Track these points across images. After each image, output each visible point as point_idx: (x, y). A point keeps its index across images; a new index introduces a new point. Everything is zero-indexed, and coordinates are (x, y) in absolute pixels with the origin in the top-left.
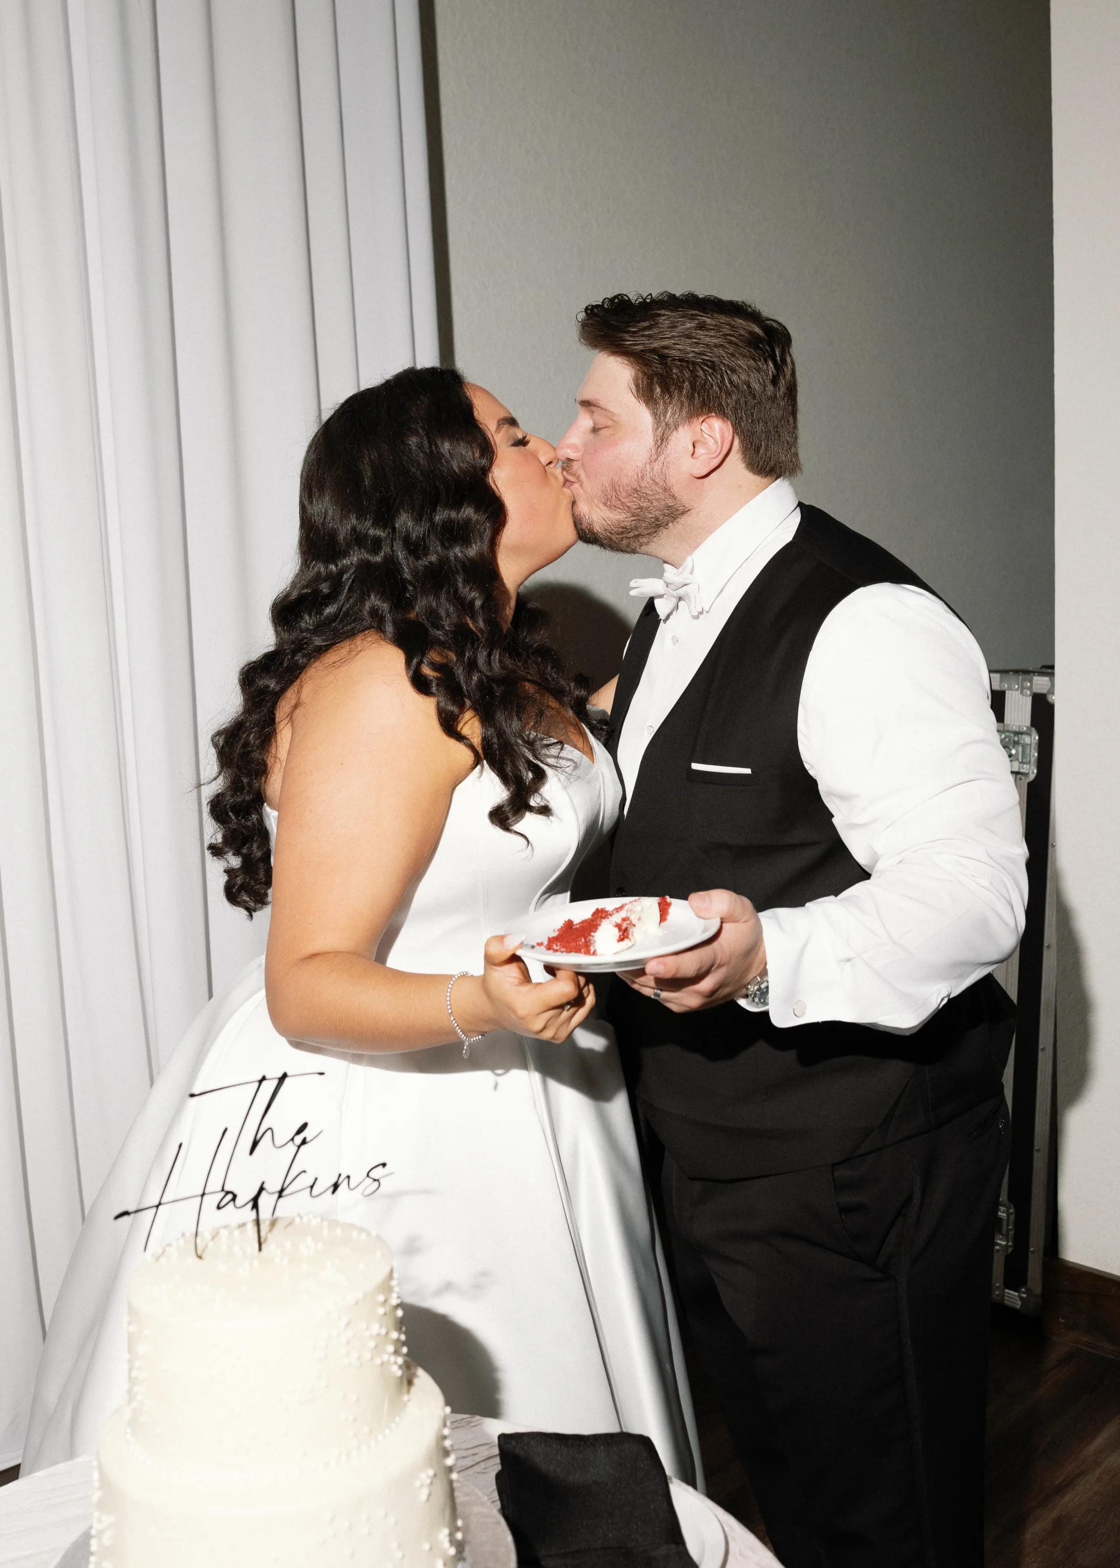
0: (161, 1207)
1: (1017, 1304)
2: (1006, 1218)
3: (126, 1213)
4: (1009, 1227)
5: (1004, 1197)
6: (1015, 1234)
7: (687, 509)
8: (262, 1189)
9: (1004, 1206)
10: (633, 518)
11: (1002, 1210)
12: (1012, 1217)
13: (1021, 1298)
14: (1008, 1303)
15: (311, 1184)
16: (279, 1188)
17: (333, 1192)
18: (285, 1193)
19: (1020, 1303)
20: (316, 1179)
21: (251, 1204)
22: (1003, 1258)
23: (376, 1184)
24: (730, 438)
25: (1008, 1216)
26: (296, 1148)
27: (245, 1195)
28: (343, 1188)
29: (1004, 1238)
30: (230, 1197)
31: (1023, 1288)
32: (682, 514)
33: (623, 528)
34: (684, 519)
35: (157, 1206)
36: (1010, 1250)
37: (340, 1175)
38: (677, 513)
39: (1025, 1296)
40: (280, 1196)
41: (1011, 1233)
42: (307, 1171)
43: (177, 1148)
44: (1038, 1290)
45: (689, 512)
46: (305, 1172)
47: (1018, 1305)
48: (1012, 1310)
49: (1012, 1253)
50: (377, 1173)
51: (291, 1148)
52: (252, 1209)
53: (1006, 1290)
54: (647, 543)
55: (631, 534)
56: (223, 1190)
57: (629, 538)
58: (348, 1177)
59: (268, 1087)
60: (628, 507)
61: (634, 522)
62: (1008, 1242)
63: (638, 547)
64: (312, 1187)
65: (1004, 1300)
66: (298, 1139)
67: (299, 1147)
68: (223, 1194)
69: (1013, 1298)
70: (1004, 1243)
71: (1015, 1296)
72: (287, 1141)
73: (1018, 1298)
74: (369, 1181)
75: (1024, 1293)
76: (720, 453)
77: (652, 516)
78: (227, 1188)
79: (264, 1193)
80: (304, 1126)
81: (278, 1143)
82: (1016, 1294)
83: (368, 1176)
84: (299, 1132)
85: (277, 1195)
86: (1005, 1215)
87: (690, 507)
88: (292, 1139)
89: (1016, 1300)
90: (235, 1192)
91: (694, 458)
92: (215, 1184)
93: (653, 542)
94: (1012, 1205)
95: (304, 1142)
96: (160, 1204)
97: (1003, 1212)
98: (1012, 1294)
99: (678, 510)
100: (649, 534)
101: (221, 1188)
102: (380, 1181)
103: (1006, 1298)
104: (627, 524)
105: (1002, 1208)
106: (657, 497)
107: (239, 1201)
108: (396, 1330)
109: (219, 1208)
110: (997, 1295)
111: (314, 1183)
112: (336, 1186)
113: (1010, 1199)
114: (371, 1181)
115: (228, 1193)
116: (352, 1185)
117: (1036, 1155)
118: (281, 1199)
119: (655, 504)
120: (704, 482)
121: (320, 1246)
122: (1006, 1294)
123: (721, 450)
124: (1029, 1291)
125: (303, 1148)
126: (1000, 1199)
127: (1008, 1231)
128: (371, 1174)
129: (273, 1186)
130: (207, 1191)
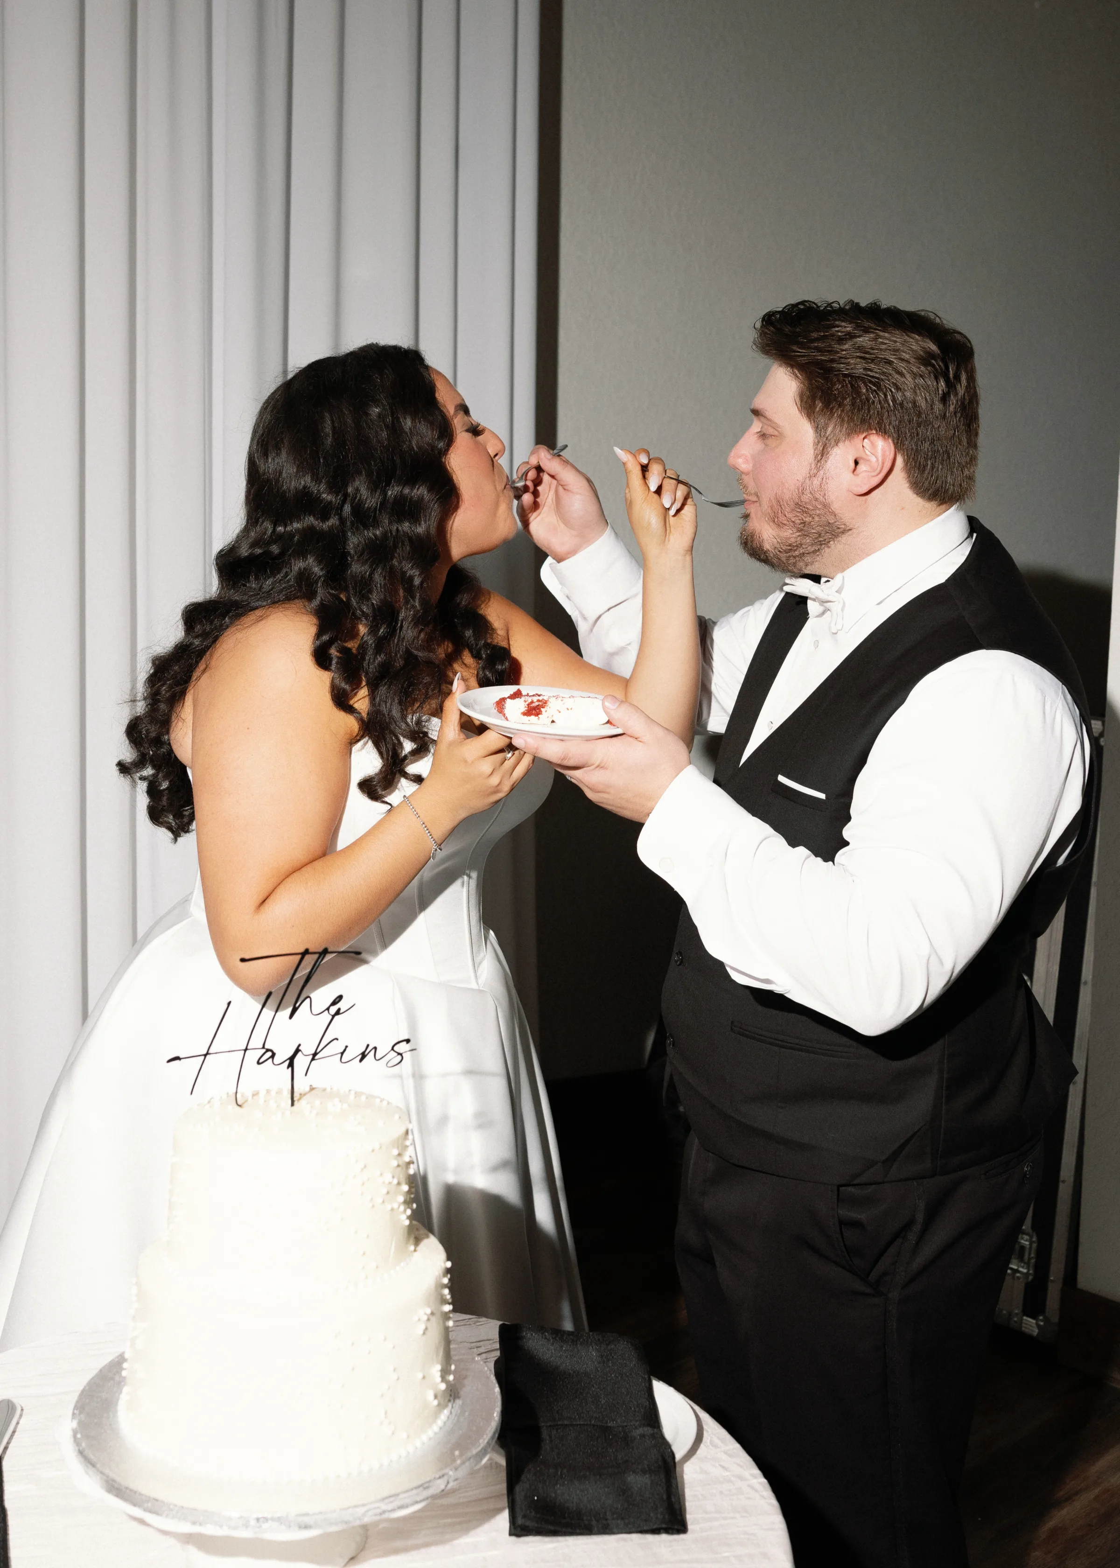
0: (208, 1056)
1: (1033, 1331)
2: (1028, 1246)
3: (177, 1058)
4: (1031, 1255)
5: (1027, 1225)
6: (1036, 1262)
7: (848, 528)
8: (297, 1051)
9: (1027, 1234)
10: (798, 534)
11: (1025, 1239)
12: (1034, 1245)
13: (1038, 1326)
14: (1027, 1330)
15: (342, 1051)
16: (313, 1052)
17: (361, 1060)
18: (317, 1057)
19: (1037, 1331)
20: (347, 1047)
21: (288, 1062)
22: (1023, 1285)
23: (399, 1057)
24: (892, 456)
25: (1031, 1245)
26: (330, 1017)
27: (283, 1054)
28: (370, 1057)
29: (1025, 1266)
30: (269, 1054)
31: (1040, 1316)
32: (843, 533)
33: (790, 545)
34: (845, 538)
35: (205, 1055)
36: (1031, 1278)
37: (368, 1046)
38: (839, 531)
39: (1042, 1323)
40: (313, 1059)
41: (1033, 1261)
42: (339, 1039)
43: (226, 1006)
44: (1055, 1319)
45: (850, 531)
46: (337, 1039)
47: (1035, 1332)
48: (1029, 1337)
49: (1033, 1280)
50: (402, 1047)
51: (327, 1017)
52: (288, 1068)
53: (1025, 1318)
54: (812, 563)
55: (797, 553)
56: (263, 1047)
57: (795, 557)
58: (375, 1048)
59: (310, 960)
60: (794, 522)
61: (799, 538)
62: (1029, 1271)
63: (804, 567)
64: (342, 1053)
65: (1021, 1327)
66: (333, 1010)
67: (333, 1016)
68: (264, 1050)
69: (1031, 1325)
70: (1025, 1271)
71: (1033, 1323)
72: (324, 1010)
73: (1035, 1325)
74: (393, 1054)
75: (1041, 1320)
76: (881, 471)
77: (814, 531)
78: (267, 1046)
79: (300, 1053)
80: (340, 998)
81: (315, 1011)
82: (1034, 1321)
83: (393, 1049)
84: (334, 1003)
85: (311, 1057)
86: (1027, 1243)
87: (851, 526)
88: (328, 1009)
89: (1033, 1327)
90: (275, 1051)
91: (854, 475)
92: (257, 1041)
93: (817, 561)
94: (1034, 1234)
95: (338, 1012)
96: (207, 1054)
97: (1026, 1241)
98: (1030, 1322)
99: (839, 528)
100: (814, 552)
101: (261, 1046)
102: (403, 1055)
103: (1023, 1325)
104: (793, 540)
105: (1026, 1237)
106: (818, 512)
107: (277, 1060)
108: (406, 1184)
109: (258, 1063)
110: (1015, 1321)
111: (345, 1050)
112: (363, 1056)
113: (1034, 1227)
114: (396, 1054)
115: (268, 1050)
116: (378, 1056)
117: (1062, 1186)
118: (313, 1062)
119: (817, 519)
120: (866, 499)
121: (345, 1106)
122: (1024, 1321)
123: (883, 467)
124: (1046, 1320)
125: (336, 1017)
126: (1024, 1227)
127: (1029, 1259)
128: (395, 1048)
129: (308, 1048)
130: (249, 1048)
